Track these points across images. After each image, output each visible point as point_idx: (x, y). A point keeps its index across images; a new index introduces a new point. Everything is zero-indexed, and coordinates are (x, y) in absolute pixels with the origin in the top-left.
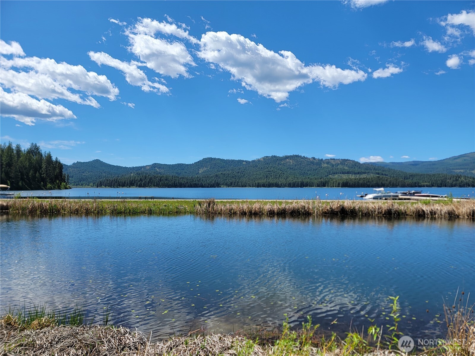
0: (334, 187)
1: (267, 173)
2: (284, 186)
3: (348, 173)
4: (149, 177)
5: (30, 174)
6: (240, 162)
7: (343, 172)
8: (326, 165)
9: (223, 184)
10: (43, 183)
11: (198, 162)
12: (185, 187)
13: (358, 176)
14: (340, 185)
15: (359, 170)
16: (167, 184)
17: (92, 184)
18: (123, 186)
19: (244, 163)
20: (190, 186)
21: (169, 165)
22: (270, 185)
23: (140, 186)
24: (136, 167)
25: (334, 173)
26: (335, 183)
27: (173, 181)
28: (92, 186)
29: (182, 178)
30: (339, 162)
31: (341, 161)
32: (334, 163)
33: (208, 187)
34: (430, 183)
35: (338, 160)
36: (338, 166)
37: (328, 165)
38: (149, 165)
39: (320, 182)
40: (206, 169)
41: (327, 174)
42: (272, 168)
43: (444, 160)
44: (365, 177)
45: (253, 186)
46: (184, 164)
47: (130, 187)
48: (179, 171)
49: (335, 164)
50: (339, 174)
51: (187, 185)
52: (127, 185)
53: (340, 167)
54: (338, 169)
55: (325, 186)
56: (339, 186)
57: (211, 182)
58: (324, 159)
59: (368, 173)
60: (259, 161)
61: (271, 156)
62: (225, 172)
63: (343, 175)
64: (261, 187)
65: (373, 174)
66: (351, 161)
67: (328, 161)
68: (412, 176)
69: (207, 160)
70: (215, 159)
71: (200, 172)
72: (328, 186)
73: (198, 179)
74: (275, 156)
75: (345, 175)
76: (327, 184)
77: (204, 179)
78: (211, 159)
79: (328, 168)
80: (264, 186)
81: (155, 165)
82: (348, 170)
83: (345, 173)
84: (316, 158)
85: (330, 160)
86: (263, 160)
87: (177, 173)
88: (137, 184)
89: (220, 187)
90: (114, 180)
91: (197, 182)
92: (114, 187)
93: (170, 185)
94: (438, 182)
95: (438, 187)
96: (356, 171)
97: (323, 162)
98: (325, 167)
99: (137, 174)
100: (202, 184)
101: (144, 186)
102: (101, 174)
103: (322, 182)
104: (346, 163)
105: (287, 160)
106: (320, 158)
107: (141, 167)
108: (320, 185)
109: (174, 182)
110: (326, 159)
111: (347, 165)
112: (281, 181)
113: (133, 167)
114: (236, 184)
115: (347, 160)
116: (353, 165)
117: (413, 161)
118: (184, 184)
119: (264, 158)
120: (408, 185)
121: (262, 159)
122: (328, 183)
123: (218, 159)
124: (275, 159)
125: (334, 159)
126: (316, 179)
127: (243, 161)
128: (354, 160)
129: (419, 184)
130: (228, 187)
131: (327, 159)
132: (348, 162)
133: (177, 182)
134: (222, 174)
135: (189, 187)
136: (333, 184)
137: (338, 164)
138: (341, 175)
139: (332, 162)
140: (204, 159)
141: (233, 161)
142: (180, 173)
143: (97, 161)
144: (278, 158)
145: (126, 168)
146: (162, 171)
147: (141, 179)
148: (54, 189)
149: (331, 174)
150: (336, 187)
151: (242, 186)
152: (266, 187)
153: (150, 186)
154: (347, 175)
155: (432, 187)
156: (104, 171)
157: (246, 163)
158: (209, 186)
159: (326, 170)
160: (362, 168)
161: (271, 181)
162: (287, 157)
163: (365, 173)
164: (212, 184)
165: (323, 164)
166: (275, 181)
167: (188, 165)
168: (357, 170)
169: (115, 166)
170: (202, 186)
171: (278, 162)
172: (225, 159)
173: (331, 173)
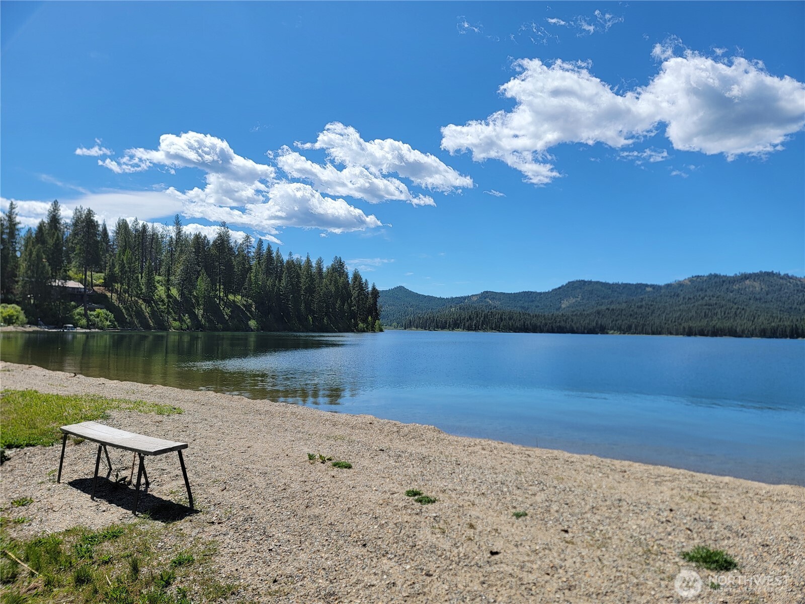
1: (705, 307)
2: (751, 334)
4: (484, 313)
5: (338, 305)
6: (641, 287)
9: (612, 329)
10: (354, 320)
11: (559, 288)
12: (541, 331)
16: (512, 325)
17: (395, 324)
18: (443, 327)
19: (648, 289)
20: (552, 331)
21: (509, 294)
22: (716, 333)
23: (469, 329)
24: (456, 298)
27: (522, 322)
28: (395, 328)
29: (536, 315)
33: (583, 333)
38: (477, 295)
40: (574, 301)
42: (715, 298)
45: (677, 334)
46: (534, 293)
47: (453, 329)
48: (526, 305)
51: (545, 329)
52: (450, 326)
57: (589, 324)
60: (681, 285)
61: (707, 274)
62: (612, 307)
64: (695, 335)
69: (575, 285)
70: (590, 282)
71: (563, 306)
73: (564, 318)
74: (716, 276)
77: (575, 318)
78: (583, 283)
80: (702, 333)
81: (486, 295)
86: (690, 283)
87: (523, 308)
88: (464, 325)
89: (607, 333)
90: (430, 318)
91: (562, 324)
92: (429, 329)
93: (517, 327)
99: (460, 308)
100: (573, 328)
101: (475, 328)
102: (406, 308)
105: (747, 282)
107: (464, 298)
109: (524, 323)
112: (740, 324)
113: (452, 298)
114: (639, 329)
118: (540, 326)
119: (691, 280)
121: (687, 282)
123: (597, 283)
124: (717, 281)
127: (647, 286)
130: (624, 334)
133: (529, 323)
134: (608, 309)
135: (548, 331)
140: (569, 283)
141: (626, 286)
142: (528, 308)
143: (401, 288)
144: (724, 279)
145: (441, 299)
146: (498, 303)
147: (470, 317)
148: (367, 332)
151: (653, 333)
152: (706, 335)
153: (485, 330)
156: (411, 304)
157: (654, 288)
158: (586, 331)
161: (716, 323)
162: (746, 277)
164: (590, 327)
166: (727, 324)
167: (540, 294)
169: (425, 297)
170: (572, 331)
171: (725, 287)
172: (611, 282)
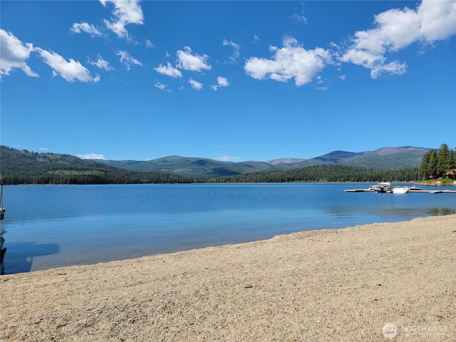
0: (60, 184)
3: (70, 169)
7: (64, 168)
8: (43, 160)
13: (81, 173)
14: (68, 182)
15: (82, 167)
25: (55, 169)
26: (61, 179)
30: (59, 158)
31: (61, 156)
32: (52, 158)
34: (149, 180)
35: (57, 155)
36: (57, 161)
37: (45, 160)
39: (41, 178)
41: (45, 170)
43: (152, 160)
44: (89, 173)
49: (54, 160)
50: (60, 169)
53: (60, 162)
54: (58, 164)
55: (48, 183)
56: (66, 183)
58: (39, 153)
59: (92, 170)
63: (65, 171)
65: (96, 170)
66: (72, 156)
67: (45, 156)
68: (133, 173)
72: (52, 183)
75: (67, 171)
76: (50, 181)
79: (46, 163)
82: (71, 166)
83: (67, 169)
84: (29, 151)
85: (47, 154)
94: (155, 179)
95: (155, 183)
96: (79, 168)
97: (39, 156)
98: (42, 162)
103: (44, 178)
104: (67, 159)
106: (35, 152)
108: (42, 182)
110: (42, 153)
111: (67, 160)
115: (68, 156)
116: (75, 162)
117: (128, 160)
120: (133, 182)
122: (52, 180)
125: (52, 154)
126: (34, 175)
128: (75, 156)
129: (141, 181)
131: (44, 153)
132: (68, 157)
136: (59, 181)
137: (57, 159)
138: (62, 171)
139: (50, 156)
149: (51, 170)
150: (62, 184)
154: (69, 171)
155: (150, 183)
159: (43, 165)
160: (84, 165)
163: (89, 170)
165: (38, 158)
168: (79, 166)
173: (51, 168)
